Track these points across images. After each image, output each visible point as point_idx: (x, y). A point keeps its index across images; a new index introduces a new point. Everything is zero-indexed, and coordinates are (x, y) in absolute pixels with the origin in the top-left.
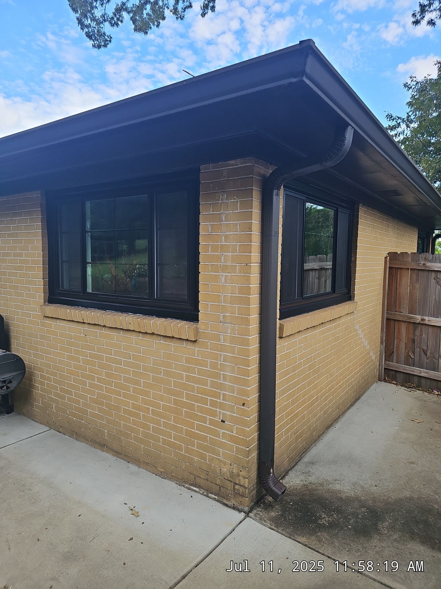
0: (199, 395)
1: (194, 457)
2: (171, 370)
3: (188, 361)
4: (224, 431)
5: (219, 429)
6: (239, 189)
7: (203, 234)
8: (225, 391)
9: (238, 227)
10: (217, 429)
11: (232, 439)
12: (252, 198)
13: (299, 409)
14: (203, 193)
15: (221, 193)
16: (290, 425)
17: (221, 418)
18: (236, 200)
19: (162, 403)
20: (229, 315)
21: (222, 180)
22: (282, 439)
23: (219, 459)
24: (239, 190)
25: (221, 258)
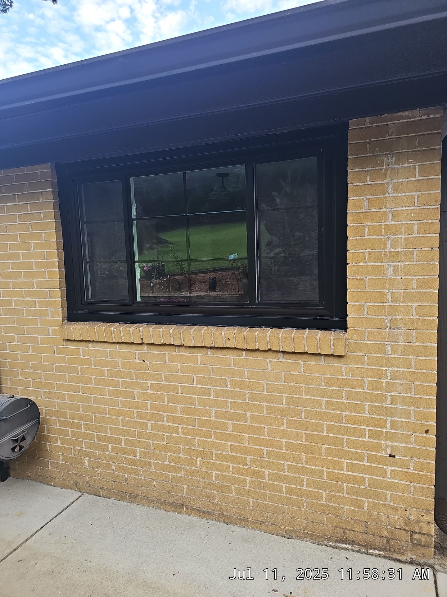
0: (349, 425)
1: (342, 506)
2: (300, 396)
3: (328, 382)
4: (393, 468)
5: (385, 467)
6: (418, 149)
7: (353, 212)
8: (394, 417)
9: (416, 200)
10: (381, 466)
11: (408, 477)
14: (354, 157)
15: (385, 156)
17: (389, 452)
18: (412, 165)
19: (284, 441)
20: (400, 317)
21: (388, 139)
23: (385, 505)
25: (386, 243)
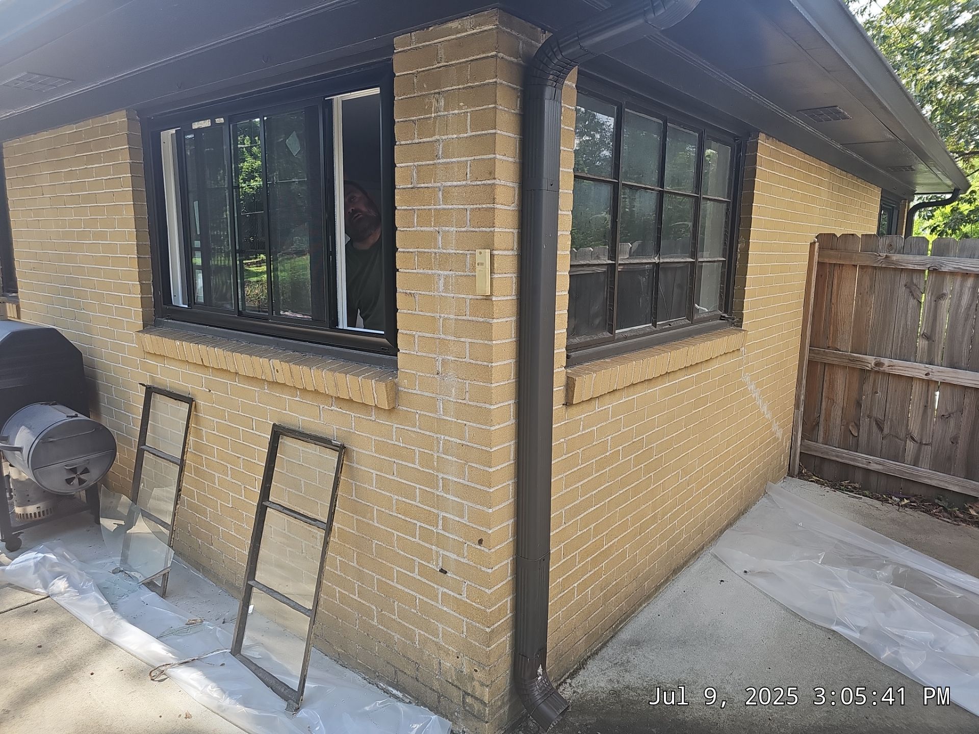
0: (399, 516)
1: (393, 634)
3: (379, 447)
4: (445, 590)
5: (436, 586)
6: (470, 84)
7: (401, 186)
8: (446, 512)
9: (468, 170)
10: (432, 584)
11: (459, 605)
12: (495, 103)
13: (613, 541)
14: (400, 98)
15: (434, 97)
16: (591, 573)
17: (440, 565)
18: (464, 111)
20: (453, 359)
21: (437, 68)
22: (573, 602)
23: (436, 644)
24: (470, 87)
25: (436, 239)
